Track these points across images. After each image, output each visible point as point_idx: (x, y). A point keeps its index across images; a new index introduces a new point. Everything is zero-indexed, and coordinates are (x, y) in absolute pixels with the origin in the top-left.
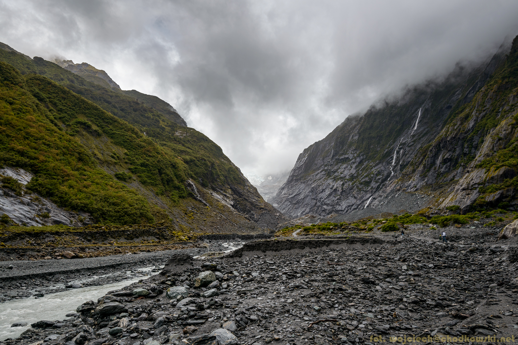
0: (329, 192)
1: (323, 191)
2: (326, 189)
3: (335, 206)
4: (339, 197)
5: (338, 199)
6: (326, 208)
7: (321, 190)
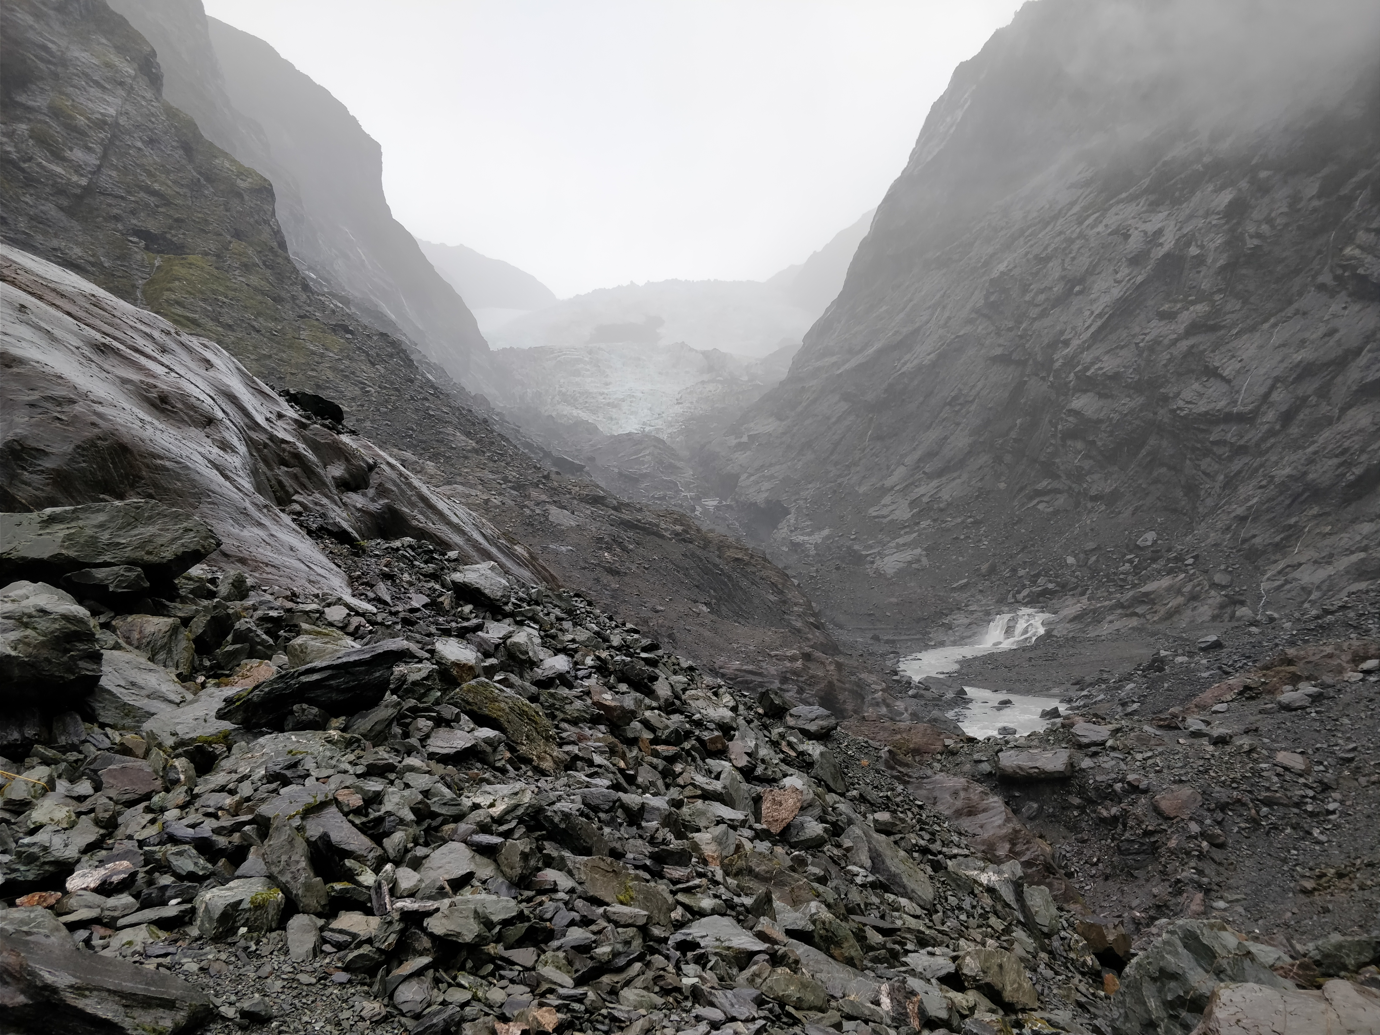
0: (1116, 292)
1: (1068, 294)
2: (1092, 271)
3: (1170, 390)
4: (1201, 308)
5: (1194, 329)
6: (1089, 412)
7: (1058, 289)
